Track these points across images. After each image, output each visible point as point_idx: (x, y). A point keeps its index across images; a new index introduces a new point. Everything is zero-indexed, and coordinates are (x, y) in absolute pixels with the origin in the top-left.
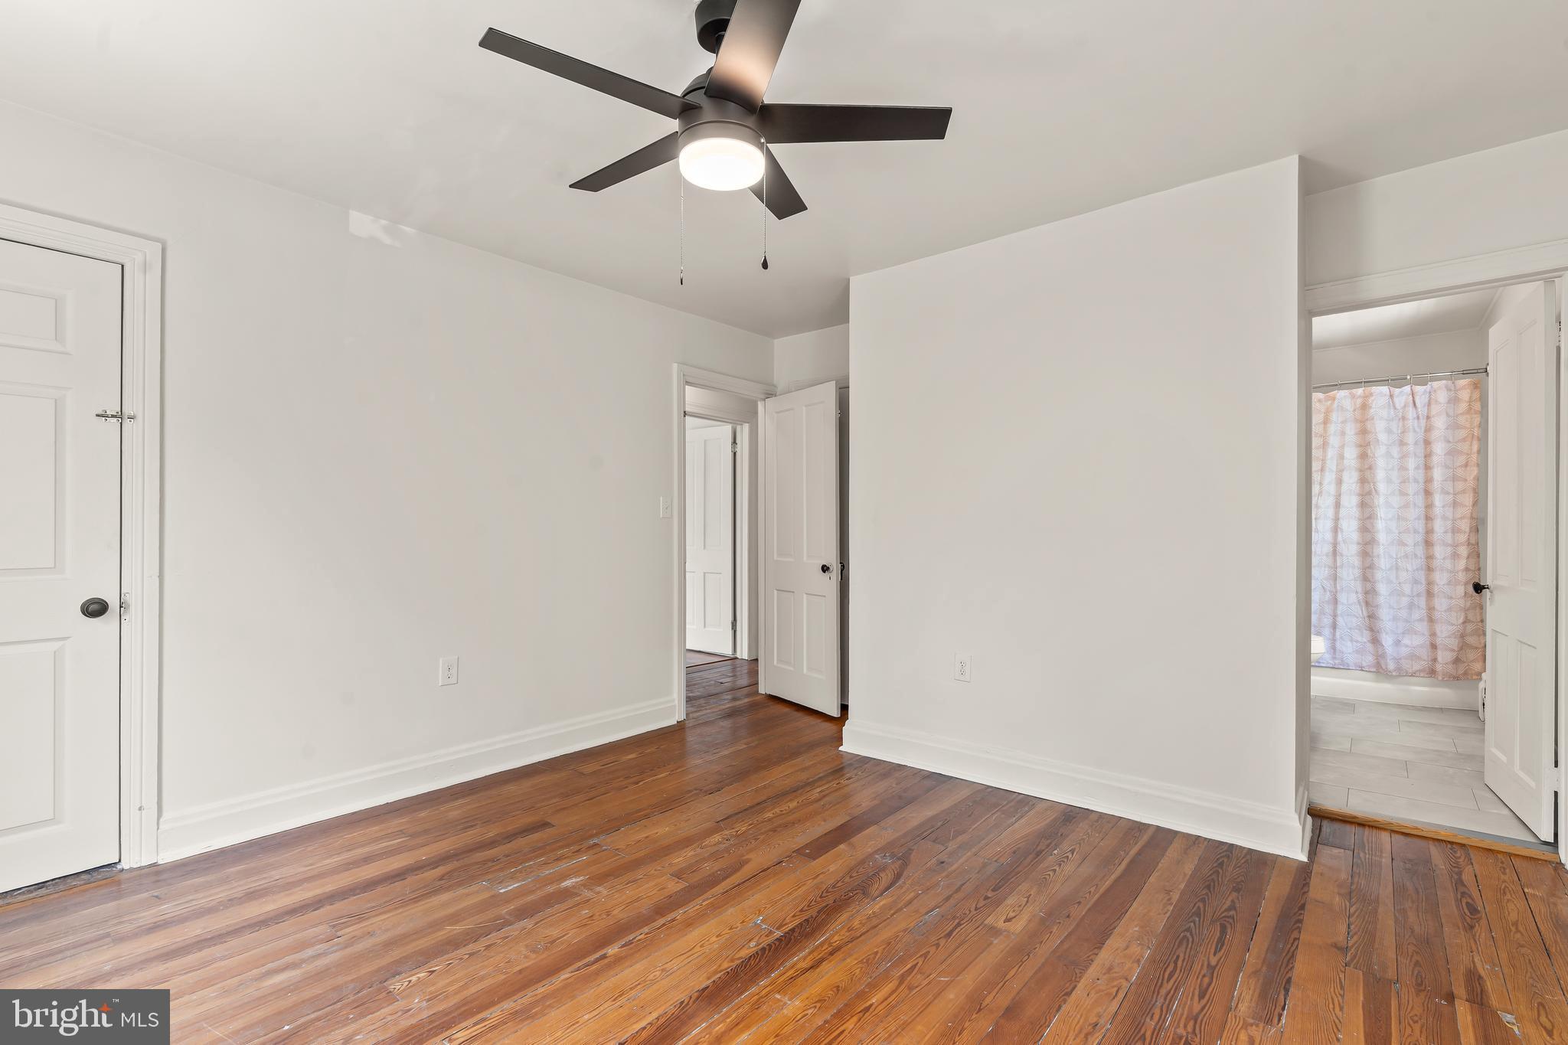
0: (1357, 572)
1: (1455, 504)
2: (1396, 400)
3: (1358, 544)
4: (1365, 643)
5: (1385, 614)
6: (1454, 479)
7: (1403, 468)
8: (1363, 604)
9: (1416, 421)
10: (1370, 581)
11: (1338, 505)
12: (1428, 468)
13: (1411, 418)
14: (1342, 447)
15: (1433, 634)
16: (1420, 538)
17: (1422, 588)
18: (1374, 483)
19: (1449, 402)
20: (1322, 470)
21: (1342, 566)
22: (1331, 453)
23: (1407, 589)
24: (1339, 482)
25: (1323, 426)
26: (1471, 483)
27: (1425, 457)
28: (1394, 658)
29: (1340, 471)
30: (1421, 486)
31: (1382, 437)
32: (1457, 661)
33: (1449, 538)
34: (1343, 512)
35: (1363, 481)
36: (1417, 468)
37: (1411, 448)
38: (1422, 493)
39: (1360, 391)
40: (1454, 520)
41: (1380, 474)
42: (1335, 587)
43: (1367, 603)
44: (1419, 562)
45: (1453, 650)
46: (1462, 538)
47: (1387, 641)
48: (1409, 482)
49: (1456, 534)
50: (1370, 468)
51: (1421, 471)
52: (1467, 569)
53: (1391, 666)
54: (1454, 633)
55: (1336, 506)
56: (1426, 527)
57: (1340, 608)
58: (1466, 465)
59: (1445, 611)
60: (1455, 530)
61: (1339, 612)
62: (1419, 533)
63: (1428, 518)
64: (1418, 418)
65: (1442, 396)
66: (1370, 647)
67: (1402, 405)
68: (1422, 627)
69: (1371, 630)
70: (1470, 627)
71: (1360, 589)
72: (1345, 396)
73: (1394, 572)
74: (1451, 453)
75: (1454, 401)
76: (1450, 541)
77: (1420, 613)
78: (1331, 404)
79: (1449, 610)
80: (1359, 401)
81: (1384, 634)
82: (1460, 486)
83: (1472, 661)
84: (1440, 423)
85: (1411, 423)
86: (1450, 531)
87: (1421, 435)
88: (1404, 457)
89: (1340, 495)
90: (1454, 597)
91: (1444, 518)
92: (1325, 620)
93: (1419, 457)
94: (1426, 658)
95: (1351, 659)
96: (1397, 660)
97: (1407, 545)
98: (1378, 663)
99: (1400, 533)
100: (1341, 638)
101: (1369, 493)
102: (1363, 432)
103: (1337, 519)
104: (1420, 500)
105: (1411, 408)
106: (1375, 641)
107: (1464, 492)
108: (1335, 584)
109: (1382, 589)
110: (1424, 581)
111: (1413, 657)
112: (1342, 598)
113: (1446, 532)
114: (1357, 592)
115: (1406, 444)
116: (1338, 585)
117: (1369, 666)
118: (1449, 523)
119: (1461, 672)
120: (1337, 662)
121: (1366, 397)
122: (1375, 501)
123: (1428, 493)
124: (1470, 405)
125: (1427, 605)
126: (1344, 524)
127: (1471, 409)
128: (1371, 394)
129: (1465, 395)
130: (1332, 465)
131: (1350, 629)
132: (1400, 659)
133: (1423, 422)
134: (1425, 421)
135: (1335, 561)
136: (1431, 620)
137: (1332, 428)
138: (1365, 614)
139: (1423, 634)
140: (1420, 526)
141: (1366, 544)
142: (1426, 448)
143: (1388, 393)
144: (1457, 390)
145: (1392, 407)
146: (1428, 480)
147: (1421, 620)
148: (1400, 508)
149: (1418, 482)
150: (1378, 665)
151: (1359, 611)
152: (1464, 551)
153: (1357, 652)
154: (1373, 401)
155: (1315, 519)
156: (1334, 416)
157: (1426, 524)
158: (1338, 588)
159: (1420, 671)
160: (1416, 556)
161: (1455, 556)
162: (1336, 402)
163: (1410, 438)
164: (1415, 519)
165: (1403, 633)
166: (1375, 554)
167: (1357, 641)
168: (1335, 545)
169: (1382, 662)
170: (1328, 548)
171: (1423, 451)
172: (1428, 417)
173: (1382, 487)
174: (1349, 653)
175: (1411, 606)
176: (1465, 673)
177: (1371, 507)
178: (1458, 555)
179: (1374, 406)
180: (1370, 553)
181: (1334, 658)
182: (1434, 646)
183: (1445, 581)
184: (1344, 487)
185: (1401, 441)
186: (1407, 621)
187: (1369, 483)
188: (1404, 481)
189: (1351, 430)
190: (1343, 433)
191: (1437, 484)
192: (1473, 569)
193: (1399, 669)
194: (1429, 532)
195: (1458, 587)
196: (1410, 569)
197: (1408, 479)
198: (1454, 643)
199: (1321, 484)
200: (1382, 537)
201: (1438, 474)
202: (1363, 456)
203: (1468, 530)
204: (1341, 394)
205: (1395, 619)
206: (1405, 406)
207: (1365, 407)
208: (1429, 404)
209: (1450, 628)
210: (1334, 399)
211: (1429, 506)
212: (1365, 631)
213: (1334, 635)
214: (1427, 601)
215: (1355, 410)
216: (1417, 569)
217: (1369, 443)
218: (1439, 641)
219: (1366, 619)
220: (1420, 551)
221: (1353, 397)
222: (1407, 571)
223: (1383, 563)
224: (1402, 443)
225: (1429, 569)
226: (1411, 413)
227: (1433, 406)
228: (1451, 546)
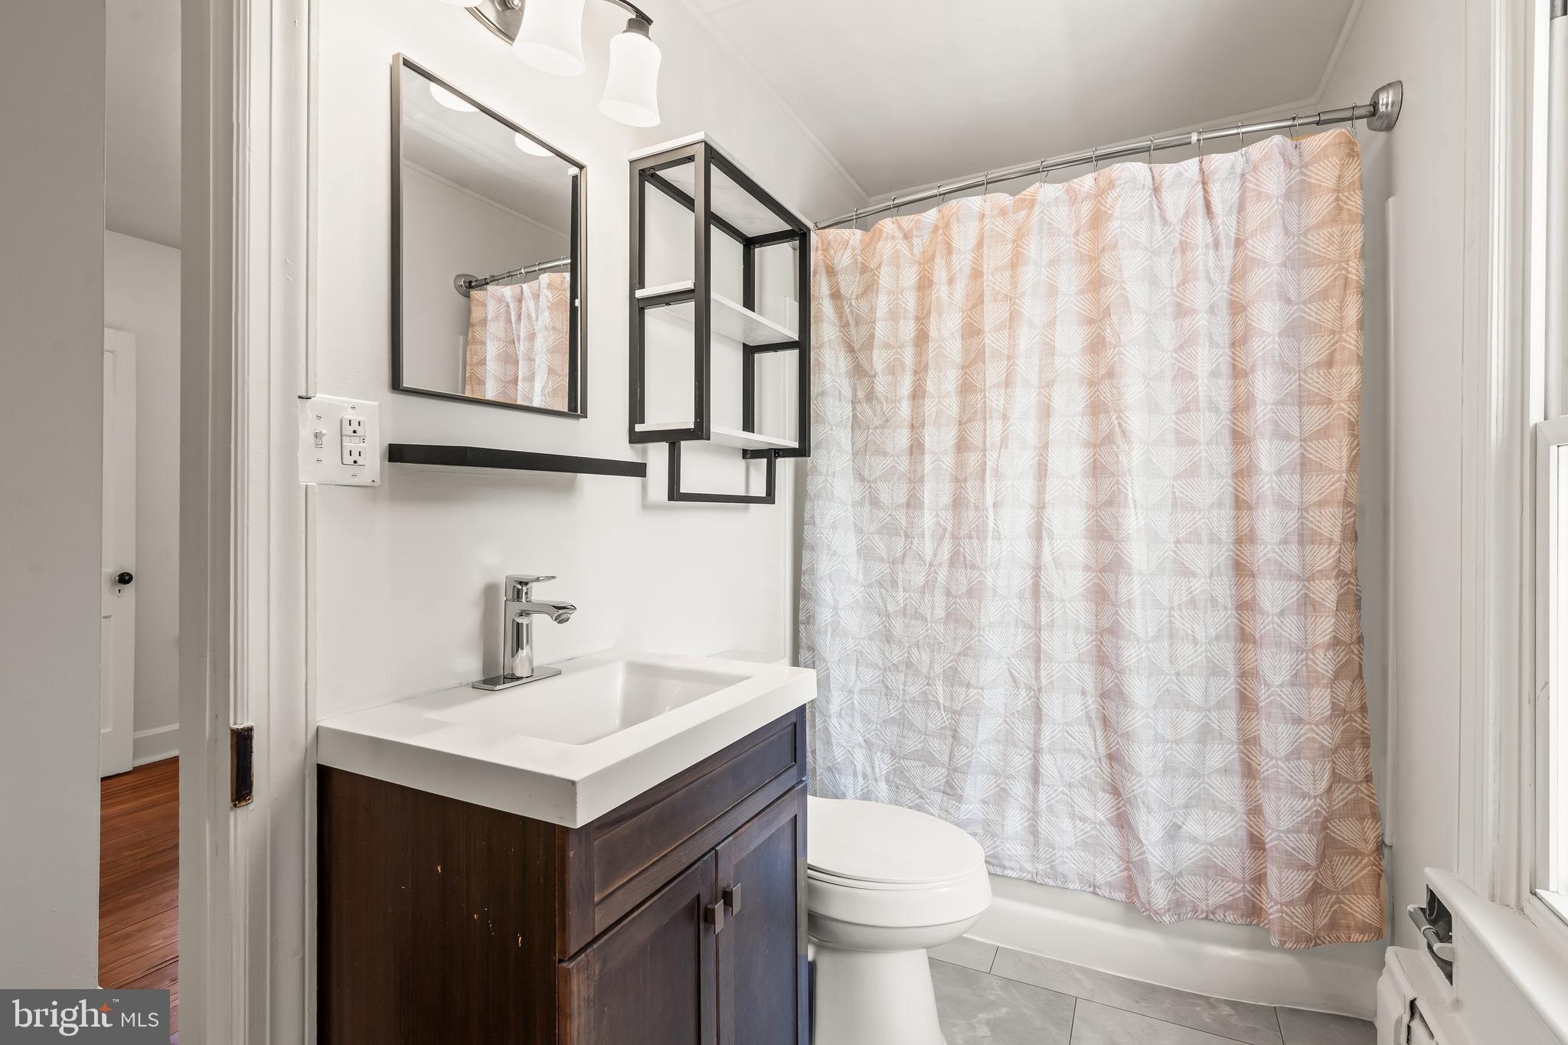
0: (1084, 642)
1: (1304, 466)
2: (1167, 197)
3: (1087, 568)
4: (1101, 823)
5: (1144, 757)
6: (1302, 399)
7: (1184, 375)
8: (1098, 724)
9: (1211, 253)
10: (1112, 668)
11: (1042, 471)
12: (1239, 373)
13: (1200, 244)
14: (1051, 324)
15: (1255, 810)
16: (1223, 555)
17: (1228, 686)
18: (1120, 411)
19: (1287, 196)
20: (1008, 383)
21: (1051, 626)
22: (1027, 339)
23: (1195, 690)
24: (1046, 412)
25: (1008, 273)
26: (1344, 408)
27: (1233, 345)
28: (1168, 876)
29: (1047, 385)
30: (1225, 419)
31: (1137, 292)
32: (1315, 892)
33: (1291, 557)
34: (1053, 486)
35: (1096, 409)
36: (1215, 374)
37: (1202, 321)
38: (1227, 439)
39: (1087, 182)
40: (1304, 509)
41: (1132, 390)
42: (1037, 678)
43: (1105, 721)
44: (1223, 618)
45: (1306, 867)
46: (1325, 557)
47: (1150, 828)
48: (1198, 409)
49: (1308, 548)
50: (1111, 374)
51: (1224, 383)
52: (1336, 643)
53: (1160, 897)
54: (1306, 821)
55: (1039, 472)
56: (1236, 525)
57: (1047, 730)
58: (1330, 363)
59: (1287, 758)
60: (1306, 537)
61: (1045, 743)
62: (1220, 541)
63: (1241, 504)
64: (1216, 245)
65: (1273, 180)
66: (1110, 832)
67: (1182, 211)
68: (1229, 790)
69: (1116, 792)
70: (1341, 795)
71: (1090, 687)
72: (1056, 199)
73: (1166, 643)
74: (1292, 330)
75: (1299, 192)
76: (1294, 566)
77: (1223, 753)
78: (1028, 216)
79: (1295, 754)
80: (1086, 209)
81: (1143, 810)
82: (1316, 416)
83: (1345, 890)
84: (1269, 247)
85: (1201, 257)
86: (1295, 538)
87: (1222, 291)
88: (1185, 344)
89: (1046, 446)
90: (1305, 717)
91: (1282, 503)
92: (1018, 758)
93: (1218, 346)
94: (1238, 874)
95: (1072, 862)
96: (1173, 880)
97: (1194, 575)
98: (1130, 878)
99: (1178, 542)
100: (1050, 808)
101: (1109, 439)
102: (1096, 284)
103: (1040, 507)
104: (1221, 456)
105: (1200, 218)
106: (1122, 822)
107: (1324, 433)
108: (1037, 670)
109: (1139, 689)
110: (1232, 669)
111: (1210, 870)
112: (1053, 706)
113: (1285, 542)
114: (1084, 693)
115: (1192, 312)
116: (1043, 674)
117: (1109, 885)
118: (1292, 516)
119: (1322, 922)
120: (1041, 867)
121: (1100, 194)
122: (1122, 458)
123: (1239, 438)
124: (1338, 199)
125: (1240, 730)
126: (1055, 518)
127: (1339, 209)
128: (1112, 184)
129: (1325, 174)
130: (1028, 369)
131: (1070, 785)
132: (1180, 874)
133: (1227, 252)
134: (1231, 253)
135: (1037, 611)
136: (1249, 772)
137: (1029, 276)
138: (1102, 751)
139: (1232, 810)
140: (1222, 523)
141: (1101, 571)
142: (1234, 324)
143: (1149, 182)
144: (1305, 166)
145: (1158, 219)
146: (1241, 406)
147: (1225, 771)
148: (1177, 477)
149: (1217, 411)
150: (1130, 885)
151: (1089, 740)
152: (1327, 592)
153: (1085, 845)
154: (1115, 200)
155: (995, 505)
156: (1033, 248)
157: (1237, 518)
158: (1044, 682)
159: (1226, 907)
160: (1213, 600)
161: (1307, 605)
162: (1037, 209)
163: (1200, 295)
164: (1212, 506)
165: (1187, 806)
166: (1123, 597)
167: (1084, 819)
168: (1037, 569)
169: (1140, 883)
170: (1021, 579)
171: (1227, 330)
172: (1239, 243)
173: (1136, 421)
174: (1069, 849)
175: (1205, 734)
176: (1333, 925)
177: (1113, 475)
178: (1313, 603)
179: (1117, 213)
180: (1112, 596)
181: (1035, 858)
182: (1256, 843)
183: (1284, 676)
184: (1057, 424)
185: (1179, 305)
186: (1194, 774)
187: (1107, 412)
188: (1186, 408)
189: (1070, 279)
190: (1052, 291)
191: (1262, 413)
192: (1347, 640)
193: (1177, 905)
194: (1244, 539)
195: (1315, 691)
196: (1201, 636)
197: (1196, 400)
198: (1308, 845)
199: (1005, 417)
200: (1137, 553)
201: (1265, 386)
202: (1096, 346)
203: (1337, 536)
204: (1046, 192)
205: (1169, 768)
206: (1187, 213)
207: (1098, 219)
208: (1241, 207)
209: (1300, 805)
210: (1031, 204)
211: (1243, 473)
212: (1101, 794)
213: (1035, 800)
214: (1241, 720)
215: (1077, 233)
216: (1218, 638)
217: (1108, 308)
218: (1270, 838)
219: (1104, 761)
220: (1224, 589)
221: (1073, 198)
222: (1195, 641)
223: (1140, 622)
224: (1181, 311)
225: (1245, 637)
226: (1200, 232)
227: (1250, 209)
228: (1299, 578)
